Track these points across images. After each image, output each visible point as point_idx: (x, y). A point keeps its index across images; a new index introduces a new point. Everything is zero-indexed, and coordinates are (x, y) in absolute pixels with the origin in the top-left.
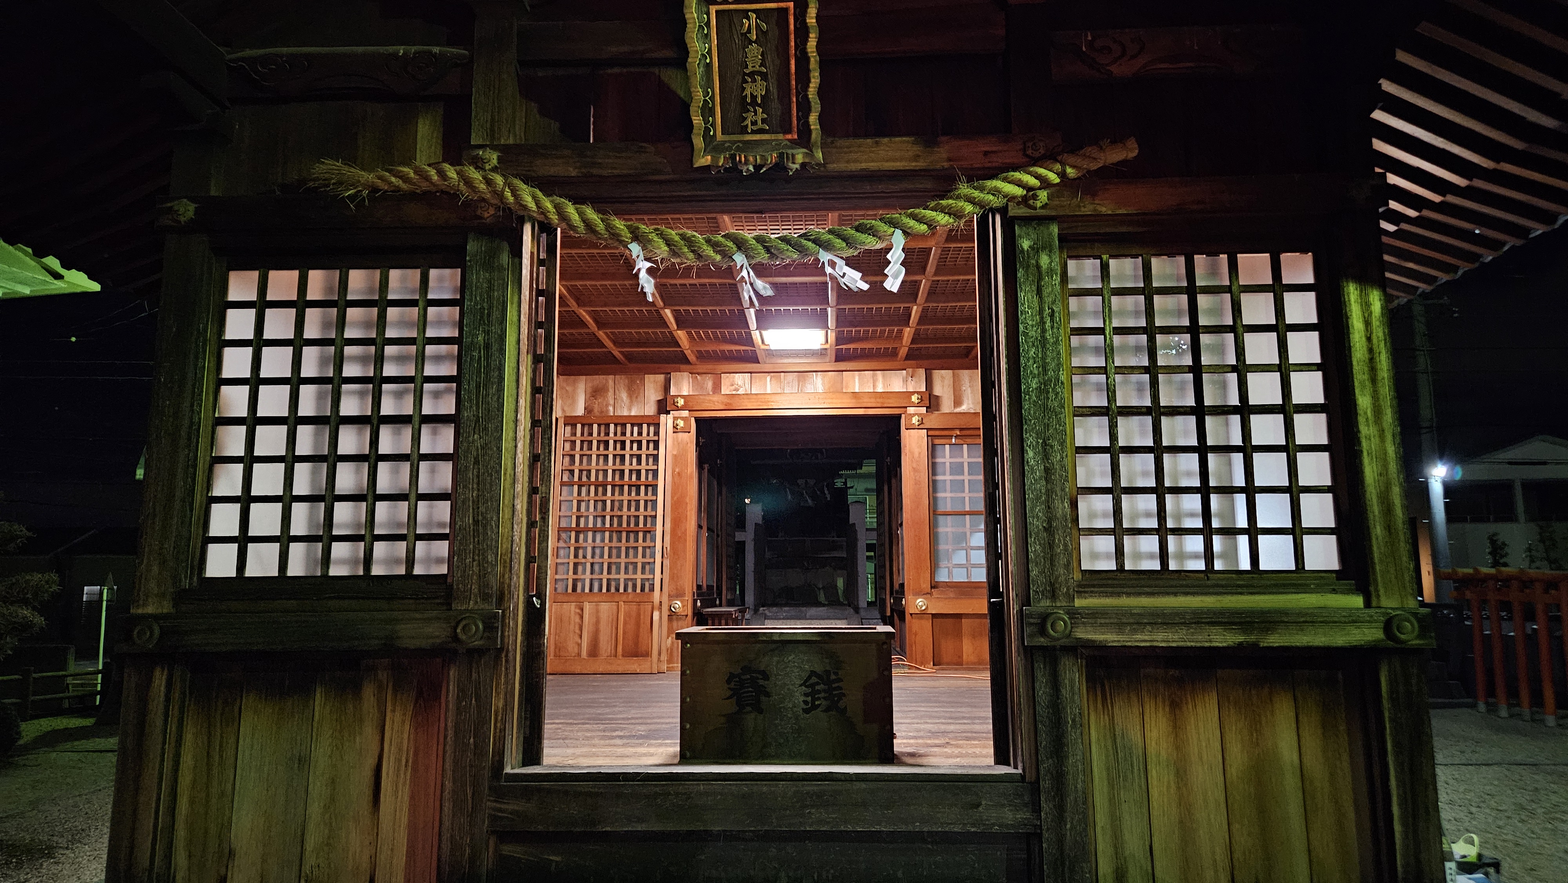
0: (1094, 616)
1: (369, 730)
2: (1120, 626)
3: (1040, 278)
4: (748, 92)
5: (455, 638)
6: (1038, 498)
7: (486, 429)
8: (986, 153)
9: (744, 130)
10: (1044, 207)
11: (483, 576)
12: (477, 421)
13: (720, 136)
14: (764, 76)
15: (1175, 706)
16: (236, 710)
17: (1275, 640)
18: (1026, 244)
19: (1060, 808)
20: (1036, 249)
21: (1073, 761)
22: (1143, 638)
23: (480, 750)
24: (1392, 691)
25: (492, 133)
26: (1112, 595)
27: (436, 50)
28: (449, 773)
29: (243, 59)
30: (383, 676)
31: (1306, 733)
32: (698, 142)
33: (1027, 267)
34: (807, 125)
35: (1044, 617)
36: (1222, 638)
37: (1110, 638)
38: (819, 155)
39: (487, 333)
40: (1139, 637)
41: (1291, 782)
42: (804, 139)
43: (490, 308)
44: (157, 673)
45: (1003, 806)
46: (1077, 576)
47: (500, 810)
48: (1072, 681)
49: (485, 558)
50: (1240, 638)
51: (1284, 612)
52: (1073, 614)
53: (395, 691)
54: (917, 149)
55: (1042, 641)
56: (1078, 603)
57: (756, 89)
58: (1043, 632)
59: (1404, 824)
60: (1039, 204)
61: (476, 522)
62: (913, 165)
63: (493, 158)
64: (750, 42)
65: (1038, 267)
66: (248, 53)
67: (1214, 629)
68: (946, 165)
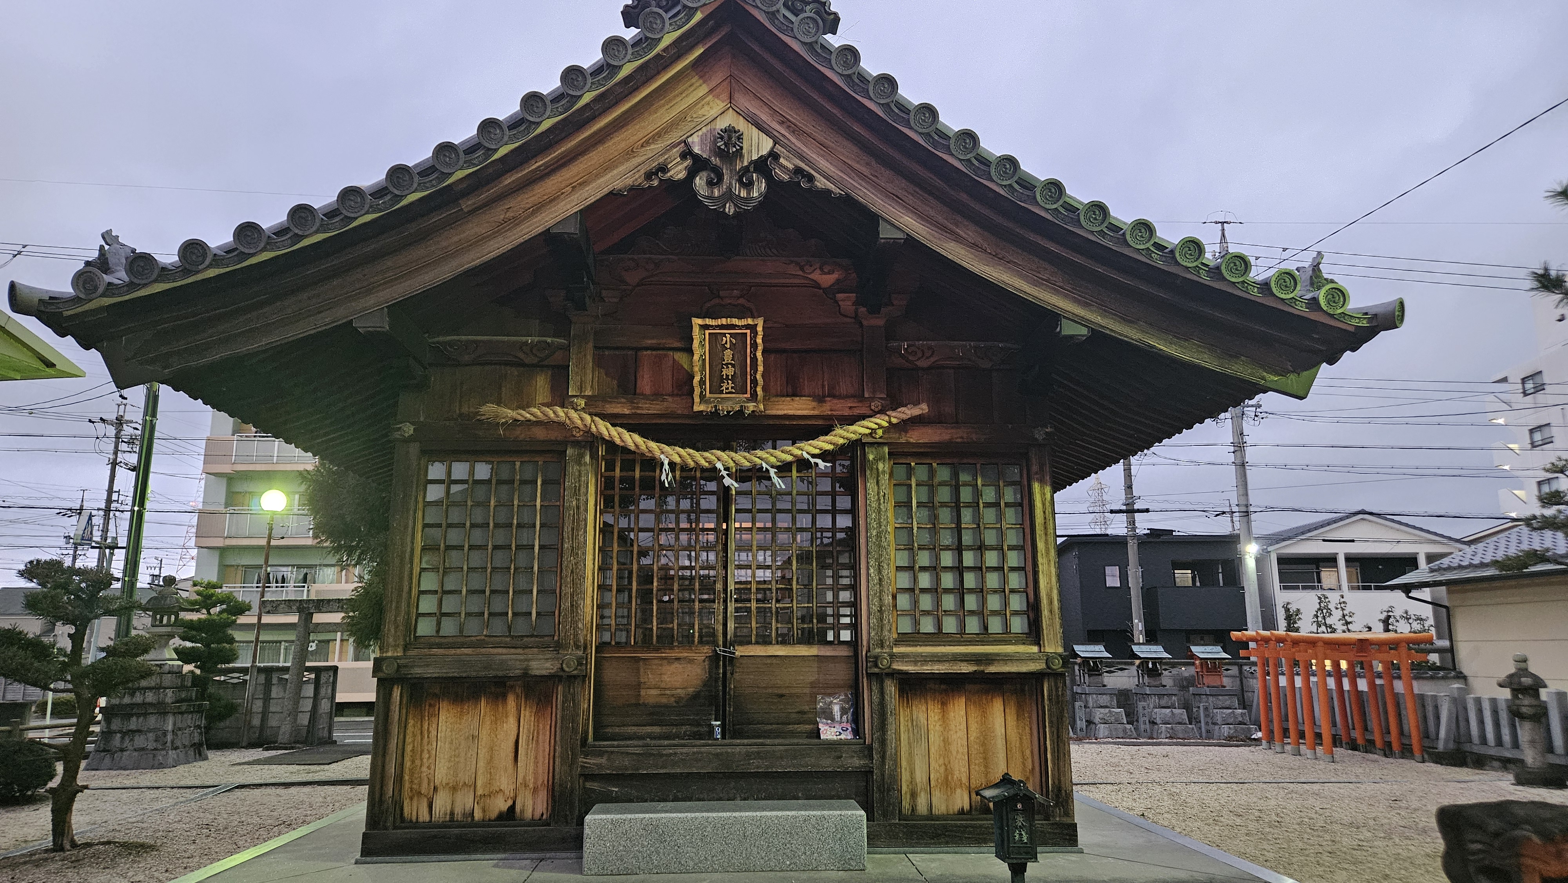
0: (903, 657)
1: (512, 721)
2: (915, 663)
3: (878, 476)
4: (724, 373)
5: (562, 669)
6: (875, 594)
7: (577, 554)
8: (851, 408)
9: (721, 392)
10: (881, 438)
11: (576, 635)
12: (572, 550)
13: (708, 395)
14: (733, 366)
15: (944, 704)
16: (437, 709)
17: (992, 669)
18: (871, 457)
19: (883, 757)
20: (876, 460)
21: (890, 734)
22: (927, 669)
23: (575, 731)
24: (1049, 696)
25: (581, 388)
26: (910, 646)
27: (549, 340)
28: (559, 743)
29: (438, 342)
30: (518, 690)
31: (1009, 718)
32: (697, 399)
33: (871, 470)
34: (755, 391)
35: (876, 657)
36: (966, 668)
37: (910, 668)
38: (762, 407)
39: (578, 500)
40: (925, 668)
41: (1000, 743)
42: (754, 397)
43: (580, 486)
44: (395, 689)
45: (853, 757)
46: (895, 636)
47: (586, 763)
48: (890, 691)
49: (577, 625)
50: (974, 668)
51: (998, 655)
52: (892, 656)
53: (526, 698)
54: (814, 404)
55: (876, 670)
56: (895, 650)
57: (729, 371)
58: (876, 666)
59: (1054, 764)
60: (878, 436)
61: (572, 606)
62: (812, 413)
63: (582, 403)
64: (727, 349)
65: (877, 469)
66: (441, 339)
67: (963, 664)
68: (829, 413)
